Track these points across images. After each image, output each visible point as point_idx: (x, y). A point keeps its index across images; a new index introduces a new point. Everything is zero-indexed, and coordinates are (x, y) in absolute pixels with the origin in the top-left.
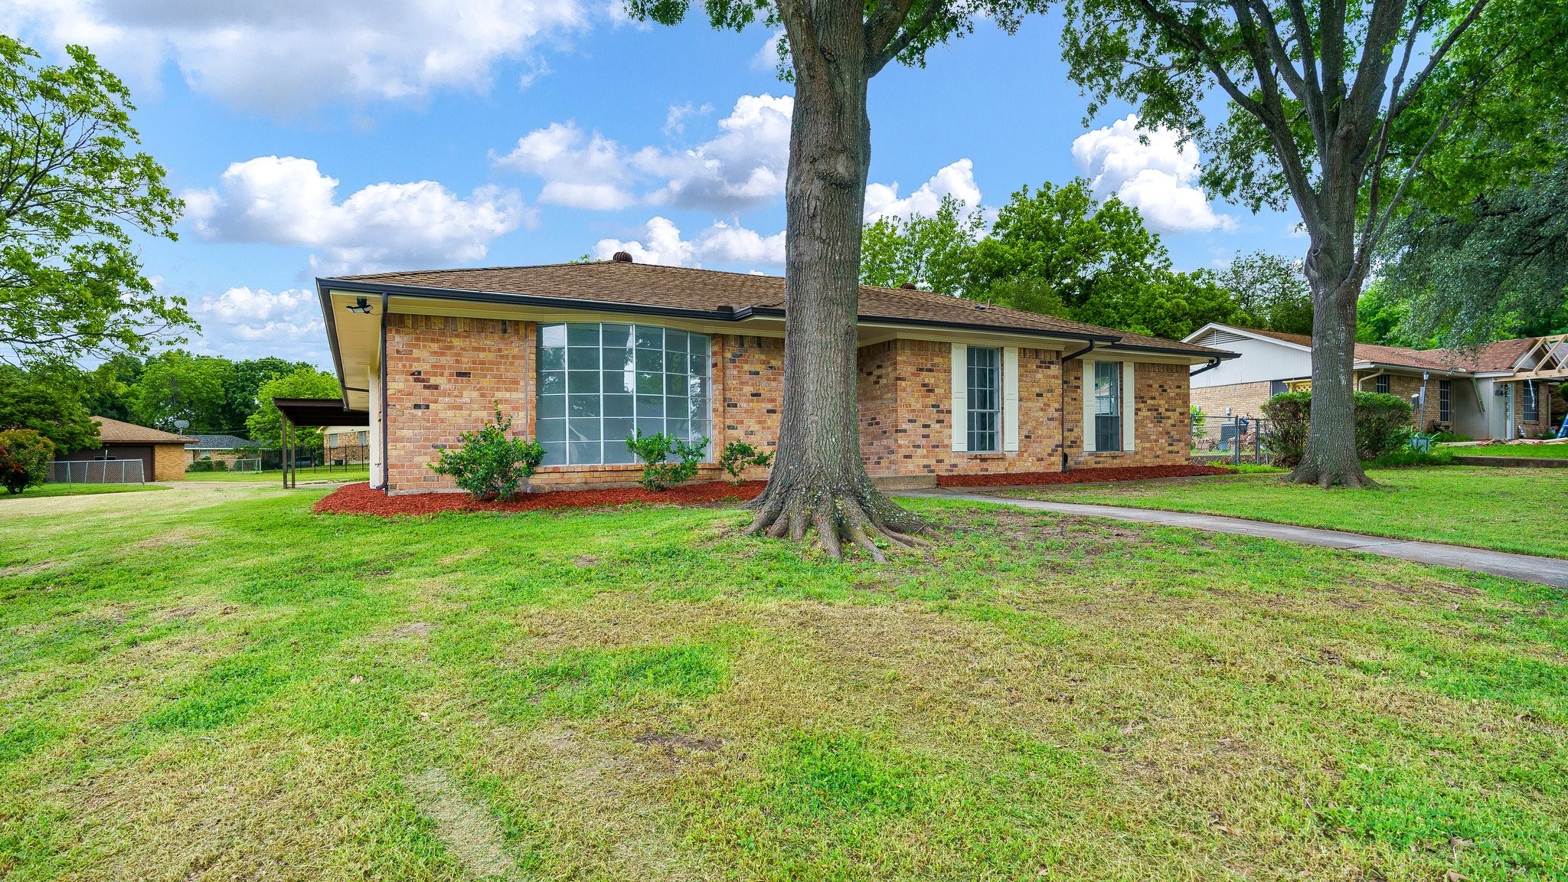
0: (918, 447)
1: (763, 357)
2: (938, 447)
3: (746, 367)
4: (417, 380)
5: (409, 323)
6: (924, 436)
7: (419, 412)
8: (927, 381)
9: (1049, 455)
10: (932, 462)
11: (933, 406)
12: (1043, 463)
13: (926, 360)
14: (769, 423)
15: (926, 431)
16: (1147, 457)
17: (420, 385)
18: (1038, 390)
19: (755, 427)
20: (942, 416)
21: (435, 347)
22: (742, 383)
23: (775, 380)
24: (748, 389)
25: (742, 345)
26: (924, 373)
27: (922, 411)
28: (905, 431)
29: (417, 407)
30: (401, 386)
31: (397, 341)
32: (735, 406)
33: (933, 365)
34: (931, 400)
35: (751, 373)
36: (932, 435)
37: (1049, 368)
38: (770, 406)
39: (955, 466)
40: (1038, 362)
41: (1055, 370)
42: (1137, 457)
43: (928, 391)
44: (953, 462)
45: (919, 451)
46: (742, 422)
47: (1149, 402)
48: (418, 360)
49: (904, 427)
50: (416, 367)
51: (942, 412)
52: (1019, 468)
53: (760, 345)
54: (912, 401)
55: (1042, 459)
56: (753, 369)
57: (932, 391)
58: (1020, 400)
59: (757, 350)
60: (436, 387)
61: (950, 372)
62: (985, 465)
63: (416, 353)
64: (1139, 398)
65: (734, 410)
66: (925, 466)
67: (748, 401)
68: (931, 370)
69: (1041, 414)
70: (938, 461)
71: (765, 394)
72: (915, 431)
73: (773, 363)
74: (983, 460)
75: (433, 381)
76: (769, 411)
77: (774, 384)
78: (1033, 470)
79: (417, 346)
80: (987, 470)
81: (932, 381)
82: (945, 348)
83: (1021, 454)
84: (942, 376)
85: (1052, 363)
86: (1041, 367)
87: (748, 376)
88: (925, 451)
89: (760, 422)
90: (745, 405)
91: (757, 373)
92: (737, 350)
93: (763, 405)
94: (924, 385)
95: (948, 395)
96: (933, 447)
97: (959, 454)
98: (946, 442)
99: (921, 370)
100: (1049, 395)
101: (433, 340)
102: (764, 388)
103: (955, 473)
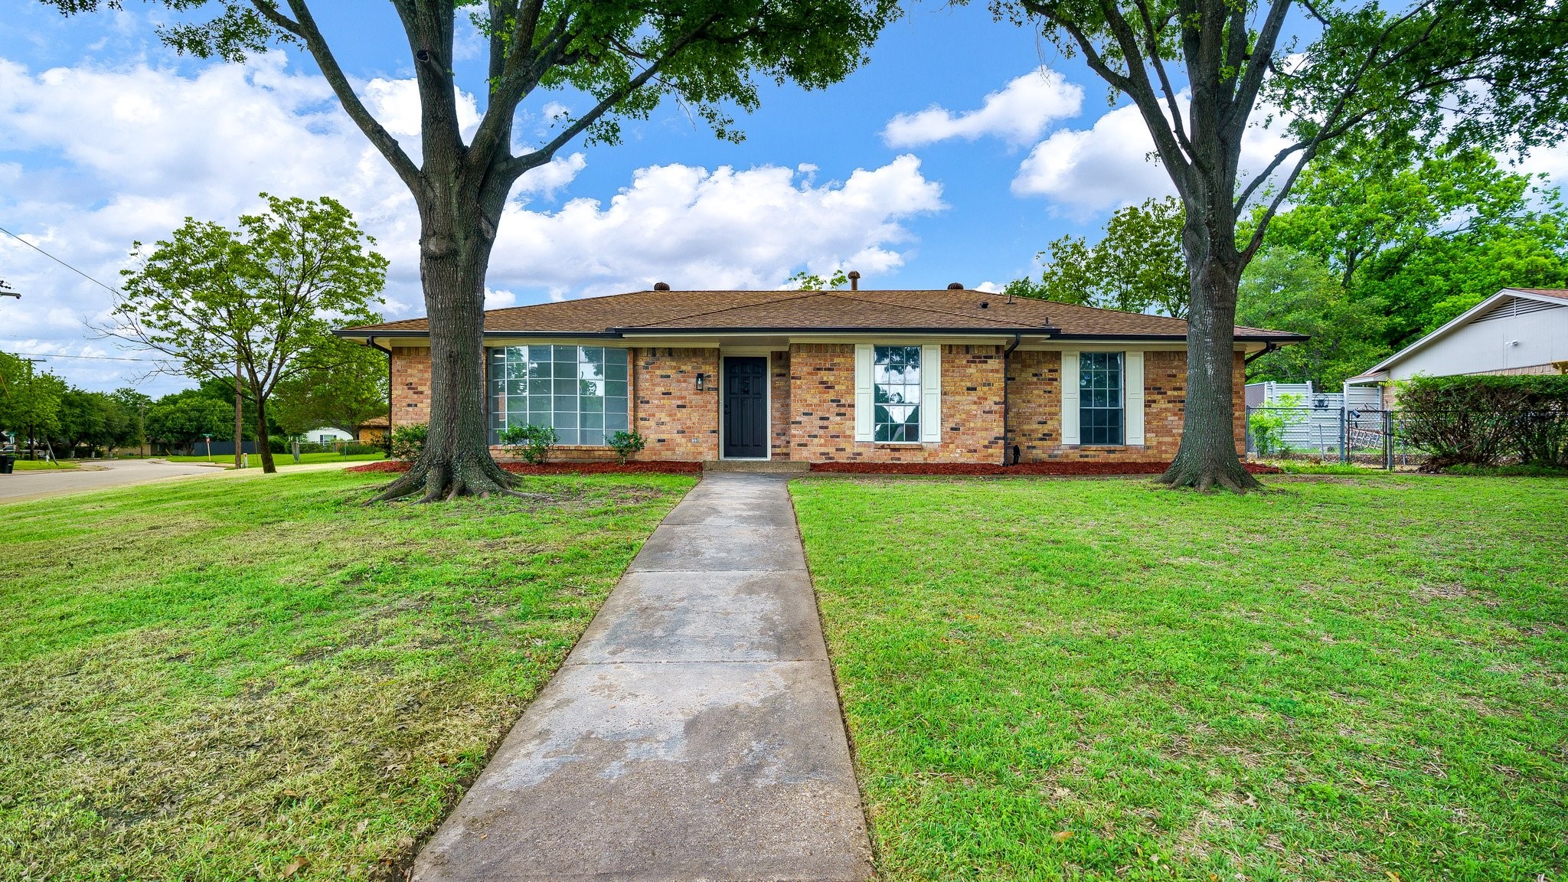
0: (815, 436)
1: (674, 364)
2: (838, 437)
3: (658, 372)
4: (409, 389)
5: (405, 352)
6: (821, 427)
7: (411, 409)
8: (825, 379)
9: (985, 447)
10: (831, 450)
11: (832, 401)
12: (976, 455)
13: (825, 360)
14: (679, 415)
15: (825, 423)
16: (1166, 452)
17: (411, 391)
18: (969, 385)
19: (665, 418)
20: (843, 410)
21: (421, 367)
22: (653, 385)
23: (685, 381)
24: (660, 389)
25: (654, 355)
26: (823, 372)
27: (820, 405)
28: (800, 423)
29: (410, 405)
30: (400, 392)
31: (398, 364)
32: (648, 402)
33: (835, 364)
34: (831, 395)
35: (662, 376)
36: (831, 427)
37: (986, 362)
38: (679, 403)
39: (860, 454)
40: (969, 357)
41: (995, 364)
42: (1150, 452)
43: (826, 388)
44: (856, 450)
45: (816, 440)
46: (654, 415)
47: (1169, 393)
48: (411, 376)
49: (798, 419)
50: (410, 380)
51: (844, 406)
52: (944, 458)
53: (670, 355)
54: (808, 397)
55: (975, 451)
56: (664, 373)
57: (832, 387)
58: (944, 394)
59: (669, 359)
60: (422, 393)
61: (853, 370)
62: (897, 454)
63: (410, 371)
64: (1152, 388)
65: (647, 406)
66: (822, 454)
67: (660, 399)
68: (829, 369)
69: (975, 407)
70: (837, 450)
71: (675, 392)
72: (812, 424)
73: (684, 368)
74: (894, 450)
75: (420, 389)
76: (678, 406)
77: (684, 385)
78: (961, 460)
79: (410, 367)
80: (899, 459)
81: (832, 378)
82: (848, 350)
83: (945, 445)
84: (844, 374)
85: (991, 357)
86: (973, 362)
87: (659, 379)
88: (822, 441)
89: (670, 415)
90: (656, 402)
91: (669, 377)
92: (649, 359)
93: (674, 402)
94: (822, 383)
95: (851, 390)
96: (832, 437)
97: (863, 444)
98: (848, 433)
99: (819, 369)
100: (986, 389)
101: (420, 363)
102: (674, 389)
103: (858, 461)
